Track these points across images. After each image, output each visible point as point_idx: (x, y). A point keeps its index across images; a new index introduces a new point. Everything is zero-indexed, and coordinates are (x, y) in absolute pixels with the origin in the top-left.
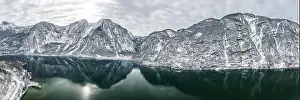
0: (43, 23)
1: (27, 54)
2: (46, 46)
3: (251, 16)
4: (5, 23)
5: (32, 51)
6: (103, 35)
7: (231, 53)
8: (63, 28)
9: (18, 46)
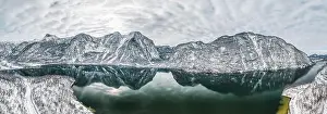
0: (83, 35)
1: (69, 63)
2: (86, 55)
3: (252, 34)
4: (48, 35)
5: (74, 60)
6: (137, 45)
7: (246, 61)
8: (99, 39)
9: (61, 55)
